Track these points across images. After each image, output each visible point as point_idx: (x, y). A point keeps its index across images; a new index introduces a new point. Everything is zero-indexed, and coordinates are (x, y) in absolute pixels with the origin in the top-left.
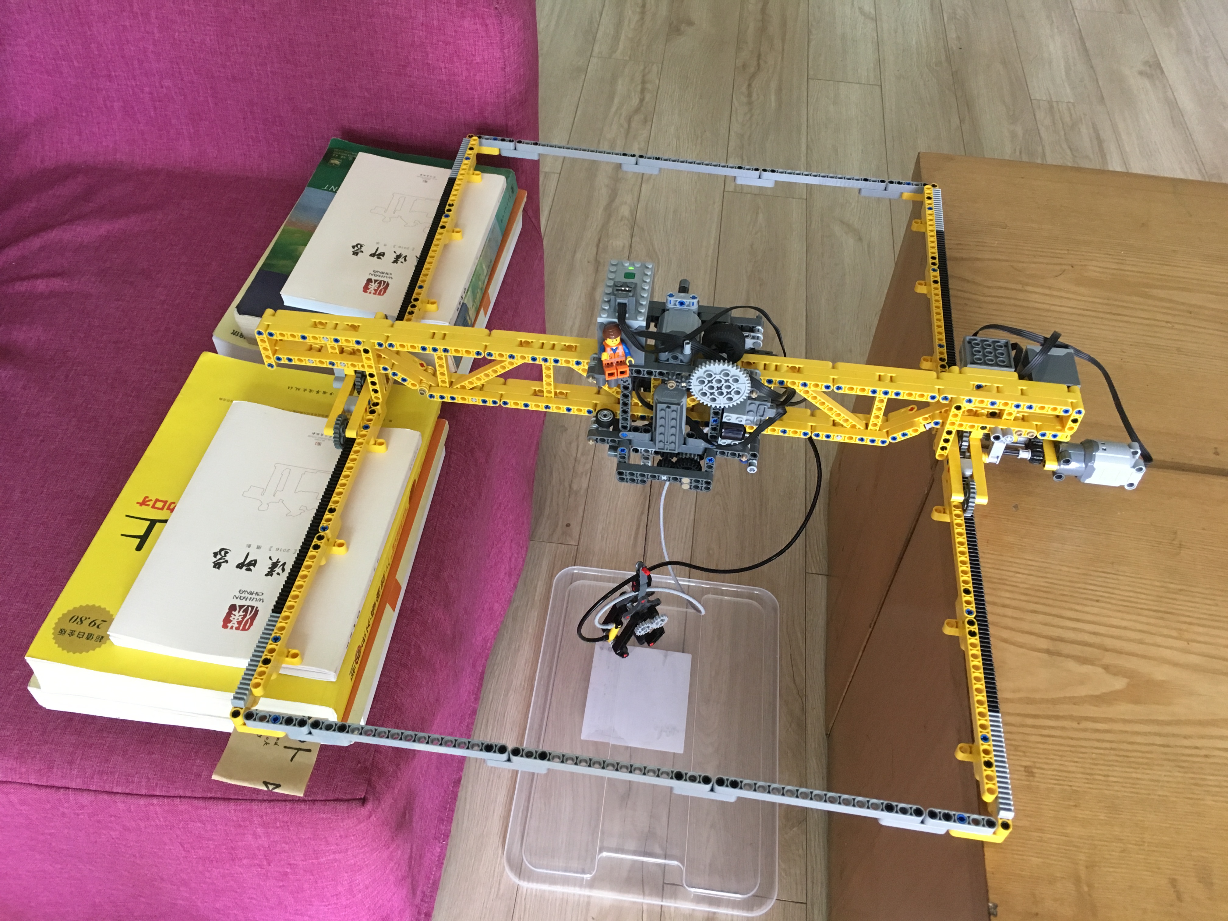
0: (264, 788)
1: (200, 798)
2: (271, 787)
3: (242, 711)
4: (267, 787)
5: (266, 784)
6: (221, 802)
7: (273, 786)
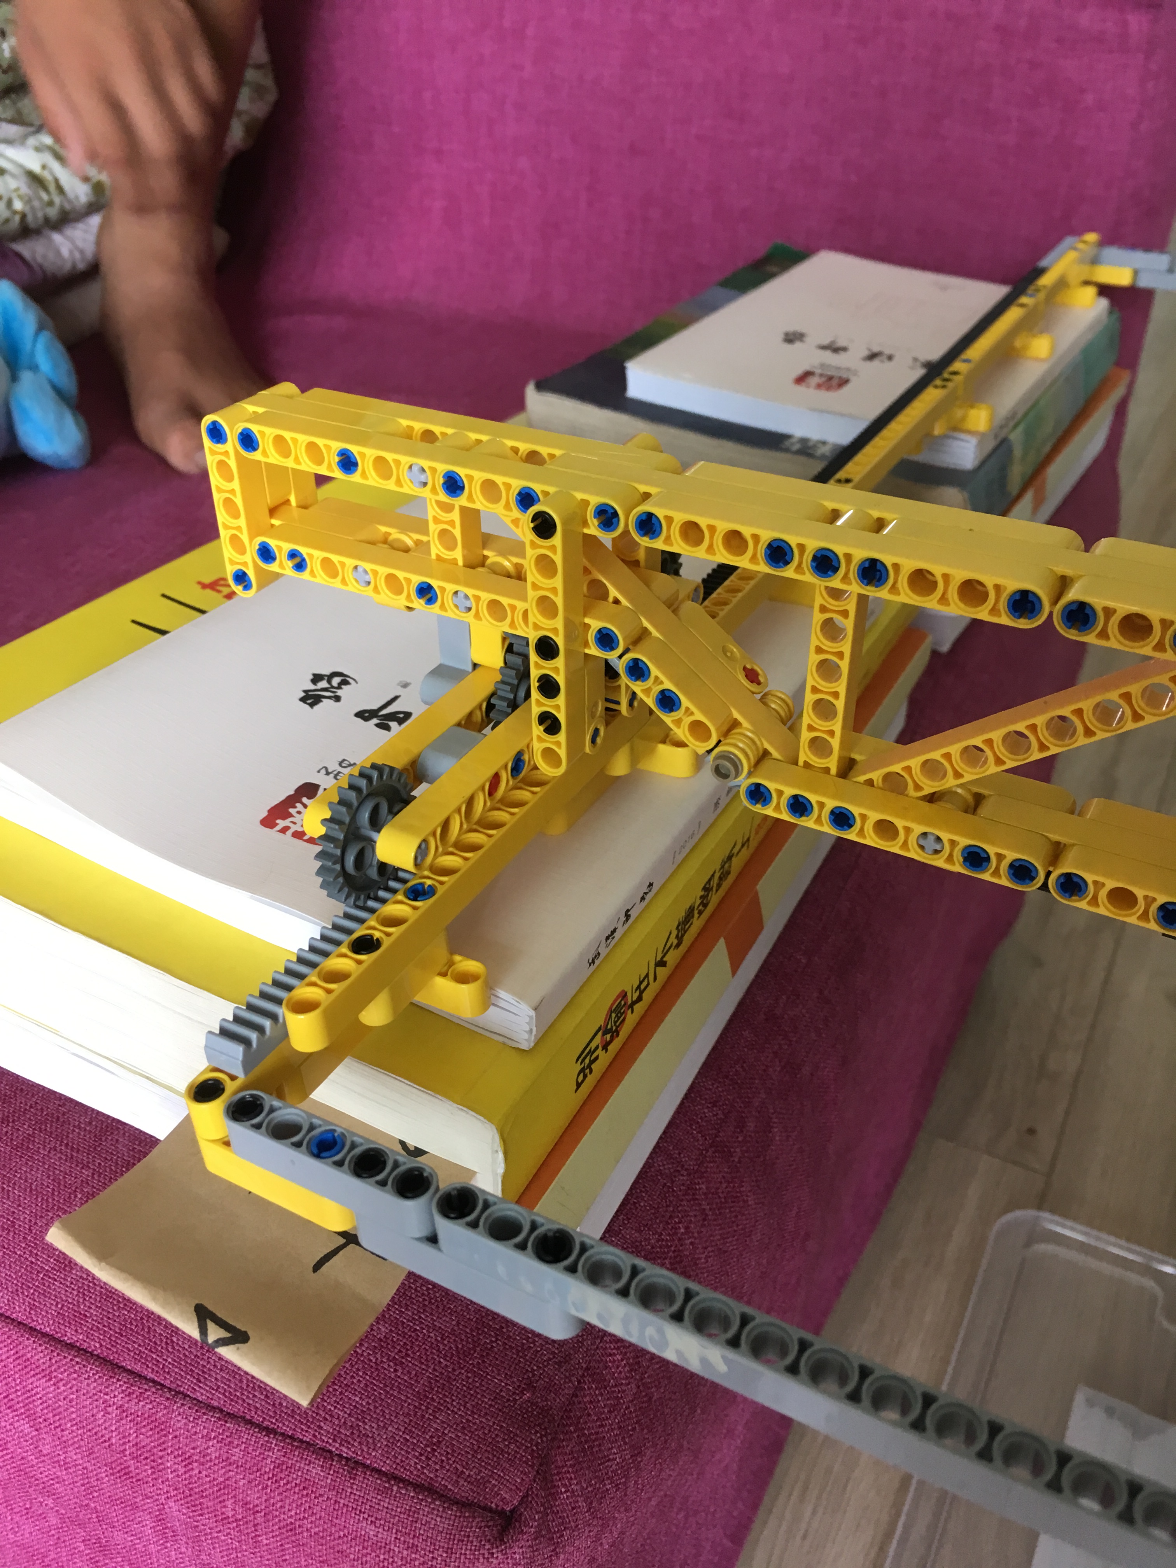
0: (194, 1332)
1: (45, 1335)
2: (214, 1333)
3: (230, 1087)
4: (203, 1331)
5: (203, 1315)
6: (92, 1369)
7: (223, 1334)
